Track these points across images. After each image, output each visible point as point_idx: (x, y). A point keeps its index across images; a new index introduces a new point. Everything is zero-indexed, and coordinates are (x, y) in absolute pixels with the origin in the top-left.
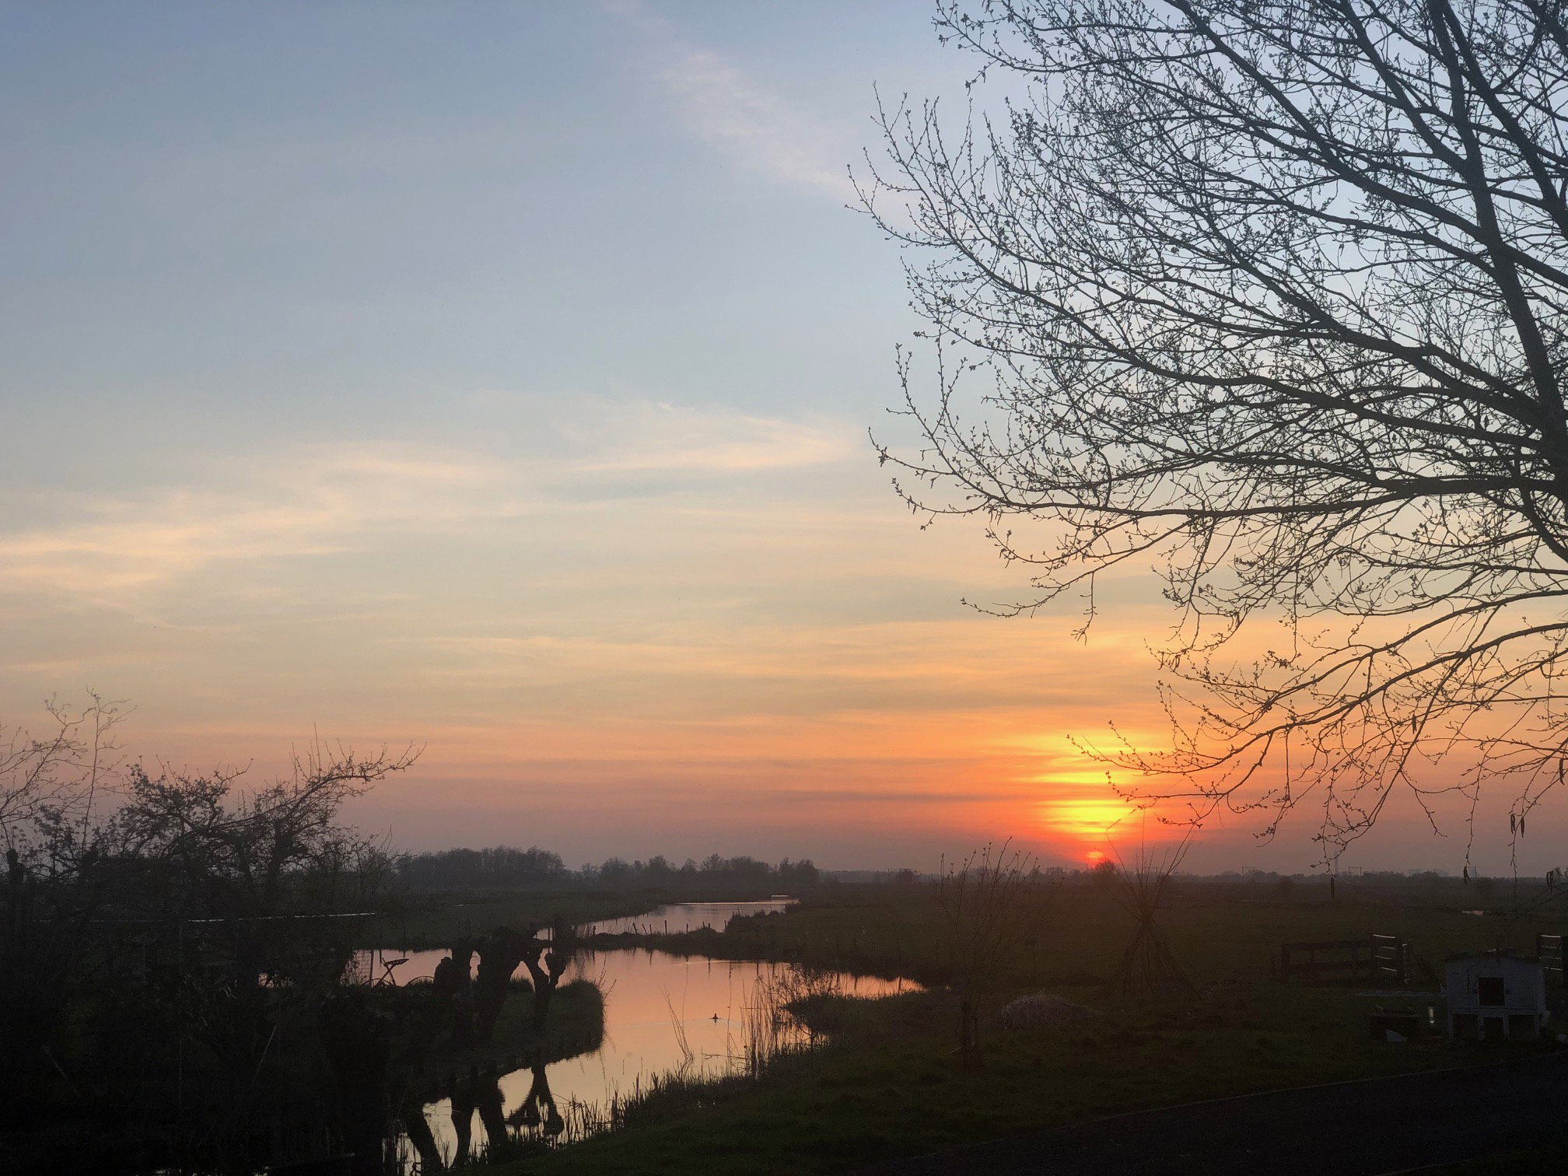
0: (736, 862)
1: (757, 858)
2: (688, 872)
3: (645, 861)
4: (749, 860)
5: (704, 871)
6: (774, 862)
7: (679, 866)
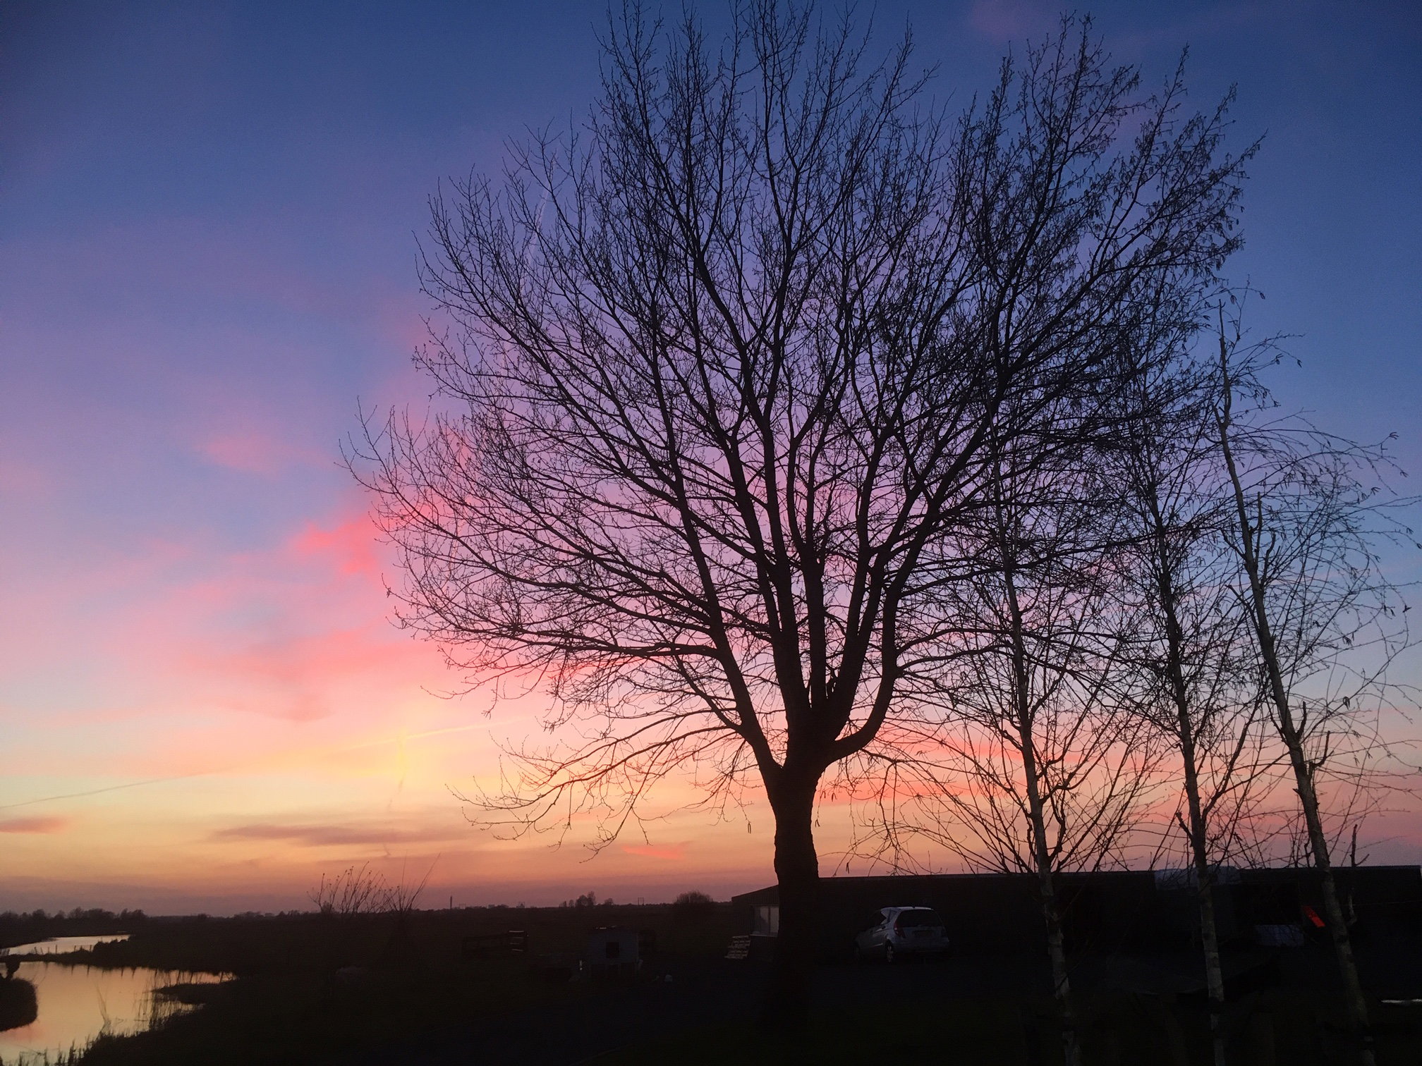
0: (92, 912)
1: (106, 909)
2: (60, 917)
3: (30, 912)
4: (101, 911)
5: (70, 919)
6: (117, 911)
7: (53, 915)
